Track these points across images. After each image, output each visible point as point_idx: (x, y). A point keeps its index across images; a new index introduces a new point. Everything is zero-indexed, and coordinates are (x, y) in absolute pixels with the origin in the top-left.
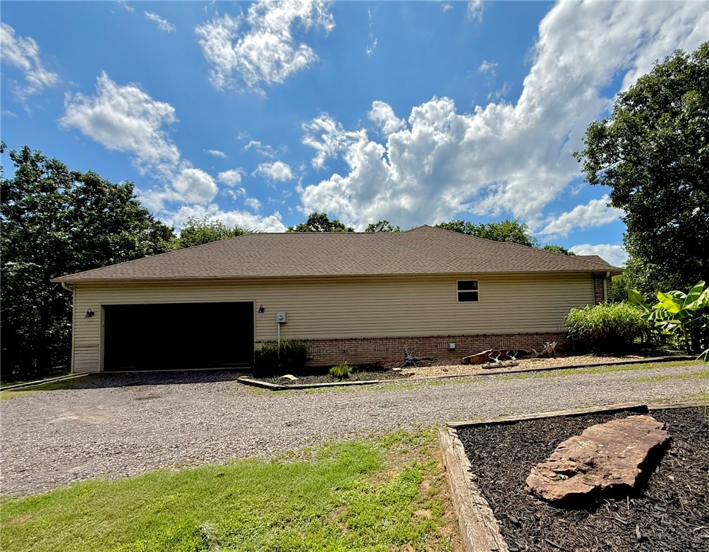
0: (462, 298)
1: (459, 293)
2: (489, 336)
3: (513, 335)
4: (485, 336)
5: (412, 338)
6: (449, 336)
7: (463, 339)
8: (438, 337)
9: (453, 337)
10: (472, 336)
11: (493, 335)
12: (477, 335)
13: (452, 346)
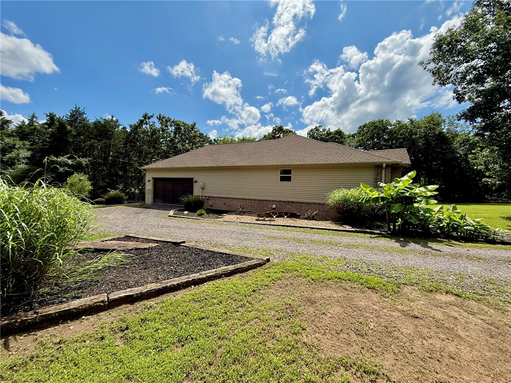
0: (282, 179)
1: (281, 176)
2: (295, 203)
3: (310, 204)
4: (293, 202)
5: (254, 200)
6: (273, 201)
7: (281, 203)
8: (267, 201)
9: (275, 201)
10: (285, 202)
11: (298, 202)
12: (288, 202)
13: (274, 206)
